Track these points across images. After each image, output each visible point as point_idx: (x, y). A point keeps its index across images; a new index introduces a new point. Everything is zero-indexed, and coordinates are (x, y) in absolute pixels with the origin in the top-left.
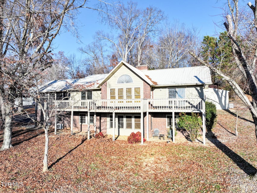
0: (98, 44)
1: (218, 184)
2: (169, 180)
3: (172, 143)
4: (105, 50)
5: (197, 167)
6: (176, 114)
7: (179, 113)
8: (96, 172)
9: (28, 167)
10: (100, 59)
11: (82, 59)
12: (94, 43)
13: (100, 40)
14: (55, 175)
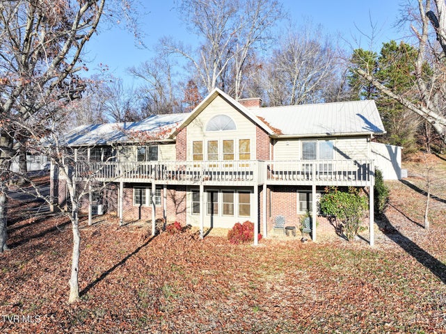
0: (163, 62)
1: (421, 331)
2: (322, 320)
3: (311, 242)
4: (175, 72)
5: (370, 292)
6: (319, 188)
7: (325, 187)
8: (174, 304)
9: (39, 293)
10: (166, 88)
11: (134, 89)
12: (156, 60)
13: (166, 53)
14: (93, 310)
